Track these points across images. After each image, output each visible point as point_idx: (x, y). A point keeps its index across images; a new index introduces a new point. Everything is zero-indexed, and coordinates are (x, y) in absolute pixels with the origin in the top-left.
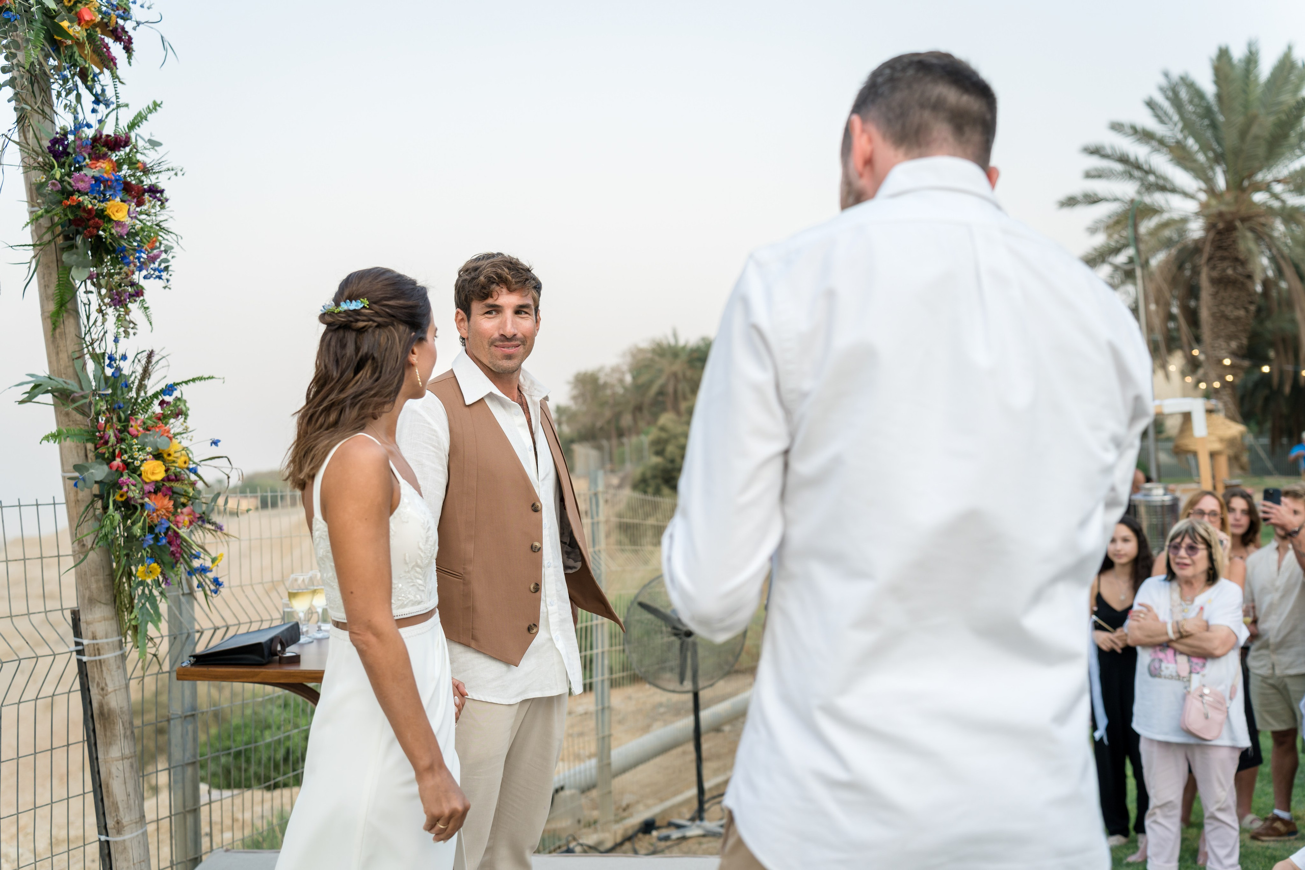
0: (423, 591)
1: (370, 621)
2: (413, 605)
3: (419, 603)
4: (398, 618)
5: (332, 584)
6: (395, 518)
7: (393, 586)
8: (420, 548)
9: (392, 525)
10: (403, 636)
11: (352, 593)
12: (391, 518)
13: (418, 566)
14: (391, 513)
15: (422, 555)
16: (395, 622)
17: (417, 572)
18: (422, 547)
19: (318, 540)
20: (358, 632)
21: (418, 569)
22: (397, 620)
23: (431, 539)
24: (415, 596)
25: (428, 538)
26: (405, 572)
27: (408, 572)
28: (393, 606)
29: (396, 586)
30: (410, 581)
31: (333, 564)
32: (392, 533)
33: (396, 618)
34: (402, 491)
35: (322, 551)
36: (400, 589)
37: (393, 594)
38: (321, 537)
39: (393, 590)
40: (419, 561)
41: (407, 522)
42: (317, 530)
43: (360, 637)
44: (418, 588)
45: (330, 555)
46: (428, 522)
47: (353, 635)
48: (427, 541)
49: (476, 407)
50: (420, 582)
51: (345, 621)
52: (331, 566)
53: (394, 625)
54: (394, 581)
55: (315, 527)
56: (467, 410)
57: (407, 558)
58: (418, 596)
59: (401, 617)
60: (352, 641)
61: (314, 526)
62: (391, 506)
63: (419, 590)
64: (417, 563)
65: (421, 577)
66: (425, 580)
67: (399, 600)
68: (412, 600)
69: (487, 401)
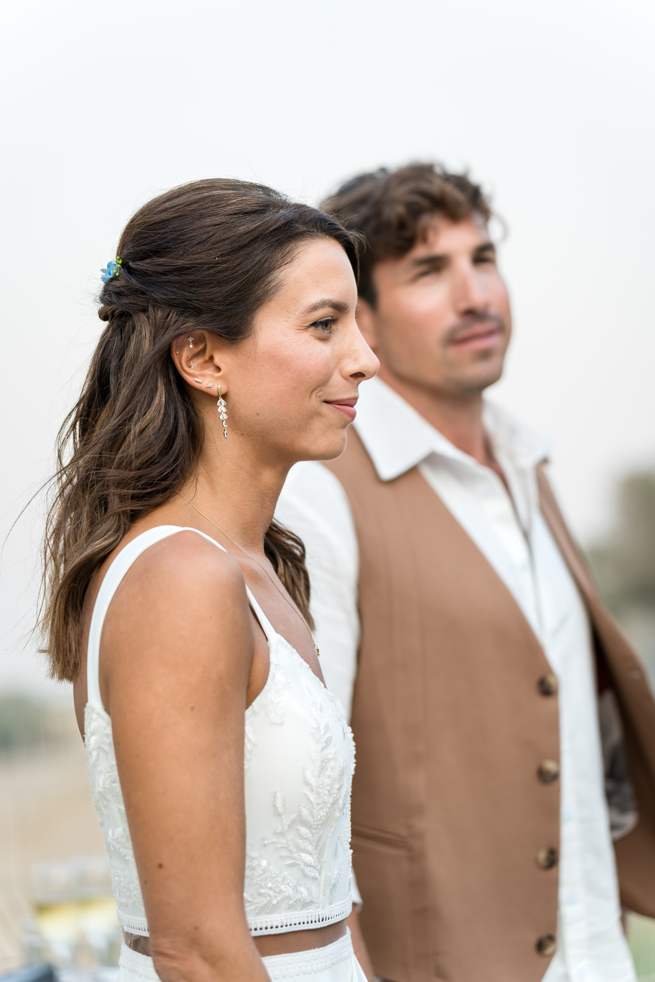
0: (315, 879)
1: (196, 928)
2: (290, 908)
3: (306, 905)
4: (259, 933)
5: (124, 851)
6: (254, 713)
7: (248, 863)
8: (307, 783)
9: (248, 729)
10: (272, 972)
11: (160, 866)
12: (248, 713)
13: (304, 823)
14: (248, 703)
15: (312, 797)
16: (251, 940)
17: (301, 837)
18: (312, 780)
19: (94, 753)
20: (171, 952)
21: (303, 830)
22: (256, 938)
23: (332, 764)
24: (295, 889)
25: (325, 761)
26: (275, 833)
27: (282, 834)
28: (248, 908)
29: (255, 863)
30: (285, 853)
31: (123, 808)
32: (248, 746)
33: (254, 934)
34: (273, 658)
35: (102, 777)
36: (264, 870)
37: (247, 882)
38: (100, 748)
39: (248, 873)
40: (305, 812)
41: (282, 724)
42: (93, 734)
43: (175, 964)
44: (303, 871)
45: (117, 786)
46: (327, 727)
47: (161, 958)
48: (323, 769)
49: (404, 487)
50: (308, 858)
51: (146, 934)
52: (119, 810)
53: (252, 947)
54: (251, 851)
55: (89, 727)
56: (385, 491)
57: (279, 804)
58: (302, 889)
59: (265, 932)
60: (158, 972)
61: (86, 723)
62: (249, 686)
63: (305, 876)
64: (300, 815)
65: (310, 848)
66: (320, 855)
67: (260, 894)
68: (289, 898)
69: (428, 473)
